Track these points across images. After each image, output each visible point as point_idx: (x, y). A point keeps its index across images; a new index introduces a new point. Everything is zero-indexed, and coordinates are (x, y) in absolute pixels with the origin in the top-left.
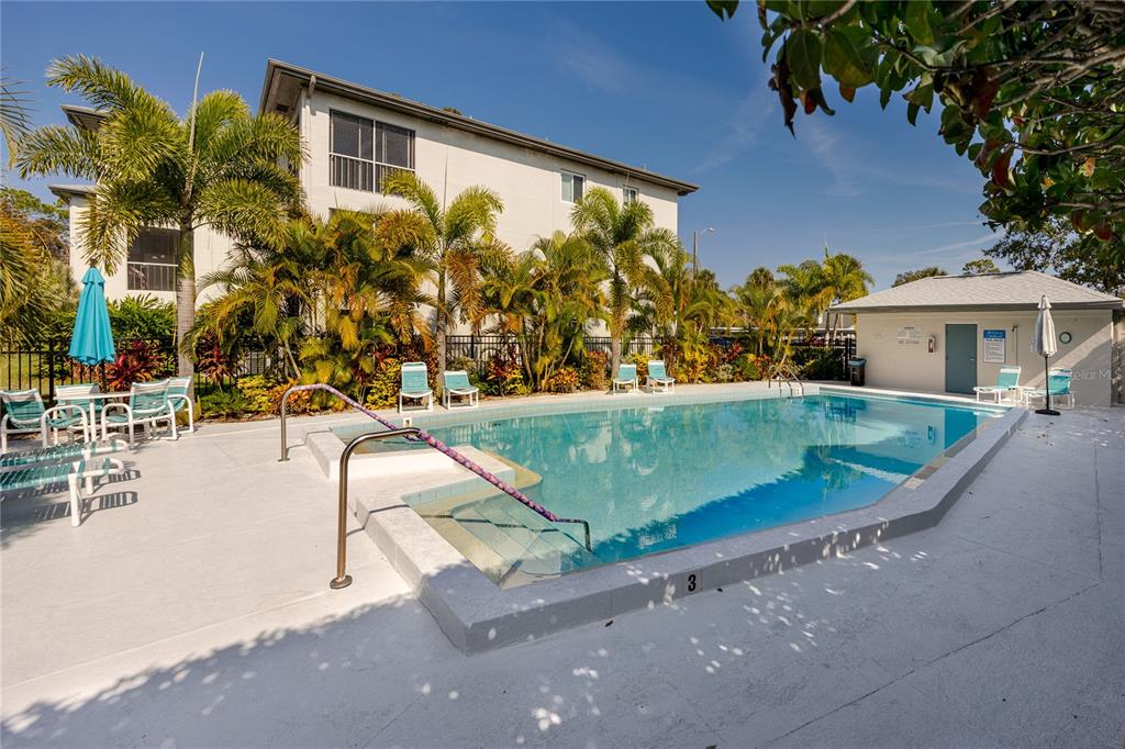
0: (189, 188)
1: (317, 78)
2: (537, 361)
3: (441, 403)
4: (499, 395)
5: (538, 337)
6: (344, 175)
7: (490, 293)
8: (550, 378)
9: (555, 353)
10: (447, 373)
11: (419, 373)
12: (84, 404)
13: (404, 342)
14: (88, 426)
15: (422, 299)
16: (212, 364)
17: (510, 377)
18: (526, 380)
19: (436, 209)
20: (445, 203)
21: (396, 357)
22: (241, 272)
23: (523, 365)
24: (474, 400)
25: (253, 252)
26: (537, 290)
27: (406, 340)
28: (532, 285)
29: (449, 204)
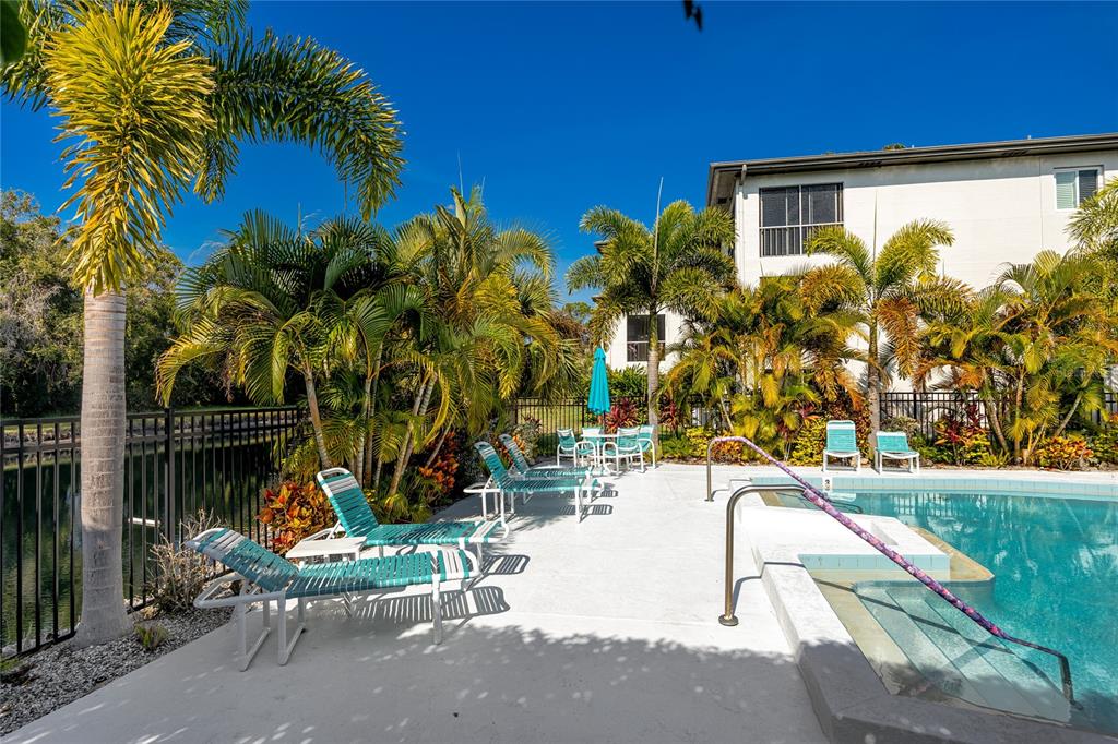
0: (654, 282)
1: (748, 165)
2: (1013, 423)
3: (873, 467)
4: (954, 463)
5: (1016, 392)
6: (773, 244)
7: (936, 342)
8: (1038, 447)
9: (1046, 415)
10: (880, 434)
11: (846, 432)
12: (594, 440)
13: (830, 399)
14: (595, 455)
15: (851, 355)
16: (669, 416)
17: (968, 443)
18: (996, 447)
19: (864, 257)
20: (875, 249)
21: (822, 414)
22: (689, 342)
23: (991, 429)
24: (915, 466)
25: (697, 326)
26: (1010, 332)
27: (832, 396)
28: (1000, 327)
29: (880, 249)
